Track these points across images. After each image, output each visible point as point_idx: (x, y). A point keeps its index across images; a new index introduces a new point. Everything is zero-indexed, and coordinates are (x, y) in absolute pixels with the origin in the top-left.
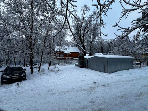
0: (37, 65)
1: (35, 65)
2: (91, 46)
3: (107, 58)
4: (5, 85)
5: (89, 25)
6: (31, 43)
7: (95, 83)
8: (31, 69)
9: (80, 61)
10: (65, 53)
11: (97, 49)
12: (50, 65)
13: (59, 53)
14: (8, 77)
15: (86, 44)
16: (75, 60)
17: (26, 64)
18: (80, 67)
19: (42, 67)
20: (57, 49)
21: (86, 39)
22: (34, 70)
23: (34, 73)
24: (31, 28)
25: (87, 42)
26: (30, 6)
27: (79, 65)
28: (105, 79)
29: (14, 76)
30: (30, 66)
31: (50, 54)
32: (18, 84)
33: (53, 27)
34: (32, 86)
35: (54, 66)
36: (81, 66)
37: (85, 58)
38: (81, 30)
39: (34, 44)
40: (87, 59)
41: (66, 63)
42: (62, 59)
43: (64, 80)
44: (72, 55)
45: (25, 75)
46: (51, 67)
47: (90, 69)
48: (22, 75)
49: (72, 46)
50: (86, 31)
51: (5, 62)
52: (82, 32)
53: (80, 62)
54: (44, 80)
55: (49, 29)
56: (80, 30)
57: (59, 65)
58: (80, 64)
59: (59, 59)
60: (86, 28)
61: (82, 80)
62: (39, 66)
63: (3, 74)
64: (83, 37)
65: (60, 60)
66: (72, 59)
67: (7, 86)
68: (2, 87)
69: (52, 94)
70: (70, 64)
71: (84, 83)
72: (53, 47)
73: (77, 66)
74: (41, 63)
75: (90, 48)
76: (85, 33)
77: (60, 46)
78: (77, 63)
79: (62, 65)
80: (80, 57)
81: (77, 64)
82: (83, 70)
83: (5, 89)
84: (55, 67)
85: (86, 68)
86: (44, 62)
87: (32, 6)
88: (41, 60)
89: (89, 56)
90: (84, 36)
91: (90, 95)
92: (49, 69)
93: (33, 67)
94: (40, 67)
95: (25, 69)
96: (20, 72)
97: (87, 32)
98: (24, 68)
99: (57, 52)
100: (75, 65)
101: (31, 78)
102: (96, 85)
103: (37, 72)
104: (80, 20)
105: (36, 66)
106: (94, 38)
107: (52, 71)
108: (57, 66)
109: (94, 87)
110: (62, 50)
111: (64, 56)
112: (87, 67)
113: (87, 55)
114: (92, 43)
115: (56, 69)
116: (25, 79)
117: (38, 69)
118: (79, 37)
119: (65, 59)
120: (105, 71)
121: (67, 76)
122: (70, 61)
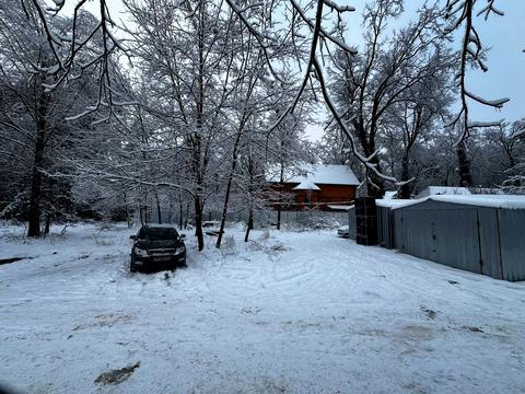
0: (212, 225)
1: (207, 225)
2: (405, 159)
3: (497, 210)
4: (139, 275)
5: (398, 72)
6: (198, 159)
7: (432, 314)
8: (196, 238)
9: (358, 219)
10: (299, 187)
11: (437, 170)
12: (250, 227)
13: (280, 189)
14: (144, 254)
15: (384, 151)
16: (336, 214)
17: (184, 220)
18: (360, 241)
19: (228, 232)
20: (272, 173)
21: (382, 132)
22: (207, 240)
23: (205, 249)
24: (199, 114)
25: (391, 141)
26: (195, 48)
27: (355, 235)
28: (486, 305)
29: (160, 253)
30: (195, 229)
31: (250, 190)
32: (167, 276)
33: (261, 100)
34: (202, 286)
35: (262, 233)
36: (364, 239)
37: (381, 208)
38: (362, 98)
39: (206, 162)
40: (391, 213)
41: (304, 224)
42: (289, 209)
43: (299, 283)
44: (327, 195)
45: (183, 254)
46: (255, 234)
47: (404, 250)
48: (177, 253)
49: (326, 163)
50: (386, 98)
51: (137, 214)
52: (369, 104)
53: (358, 224)
54: (234, 273)
55: (248, 109)
56: (357, 97)
57: (278, 228)
58: (358, 230)
59: (278, 208)
60: (383, 87)
61: (368, 293)
62: (219, 229)
63: (135, 245)
64: (374, 125)
65: (282, 213)
66: (325, 209)
67: (143, 277)
68: (133, 280)
69: (258, 324)
70: (318, 227)
71: (376, 305)
72: (259, 169)
73: (345, 235)
74: (225, 219)
75: (405, 166)
76: (381, 106)
77: (282, 162)
78: (347, 227)
79: (288, 229)
80: (358, 202)
81: (345, 228)
82: (370, 255)
83: (139, 286)
84: (267, 236)
85: (383, 246)
86: (231, 218)
87: (201, 46)
88: (225, 211)
89: (395, 197)
90: (374, 119)
91: (407, 359)
92: (246, 240)
93: (204, 230)
94: (222, 232)
95: (183, 236)
96: (171, 242)
97: (389, 103)
98: (180, 233)
99: (274, 186)
100: (336, 232)
101: (199, 263)
102: (436, 323)
103: (214, 248)
104: (359, 60)
105: (211, 229)
106: (421, 125)
107: (256, 247)
108: (273, 232)
109: (425, 329)
110: (289, 177)
111: (296, 199)
112: (392, 245)
113: (389, 194)
114: (410, 144)
115: (271, 243)
116: (183, 265)
117: (216, 239)
118: (356, 125)
119: (298, 208)
120: (480, 268)
121: (308, 268)
122: (316, 217)
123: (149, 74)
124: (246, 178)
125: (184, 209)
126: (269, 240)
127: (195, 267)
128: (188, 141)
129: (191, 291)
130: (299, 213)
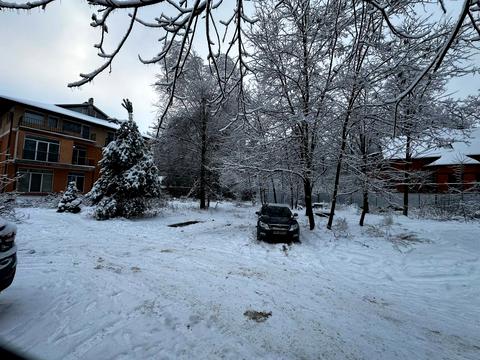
0: (321, 206)
1: (316, 206)
4: (263, 243)
6: (306, 145)
8: (307, 218)
10: (437, 162)
12: (366, 210)
13: (406, 167)
14: (266, 227)
17: (295, 201)
19: (338, 215)
20: (394, 149)
22: (319, 221)
23: (316, 228)
24: (305, 103)
29: (278, 228)
30: (305, 210)
31: (364, 171)
32: (285, 249)
33: (375, 68)
34: (316, 263)
35: (382, 217)
39: (313, 147)
42: (421, 191)
45: (297, 231)
46: (372, 219)
48: (292, 229)
51: (258, 195)
54: (350, 257)
57: (406, 214)
59: (404, 190)
62: (329, 211)
63: (260, 220)
65: (410, 196)
67: (267, 246)
72: (374, 146)
74: (335, 201)
77: (408, 134)
79: (421, 215)
83: (264, 252)
84: (390, 222)
86: (342, 201)
88: (335, 192)
92: (361, 223)
93: (314, 211)
94: (331, 215)
95: (296, 215)
96: (285, 219)
98: (293, 212)
99: (396, 164)
101: (311, 241)
103: (325, 229)
105: (323, 210)
107: (374, 232)
108: (399, 218)
110: (420, 150)
111: (434, 178)
115: (395, 231)
116: (297, 241)
117: (327, 220)
119: (439, 190)
122: (473, 201)
123: (263, 82)
124: (357, 158)
125: (295, 191)
126: (393, 227)
127: (308, 243)
128: (295, 131)
129: (307, 265)
130: (439, 196)
